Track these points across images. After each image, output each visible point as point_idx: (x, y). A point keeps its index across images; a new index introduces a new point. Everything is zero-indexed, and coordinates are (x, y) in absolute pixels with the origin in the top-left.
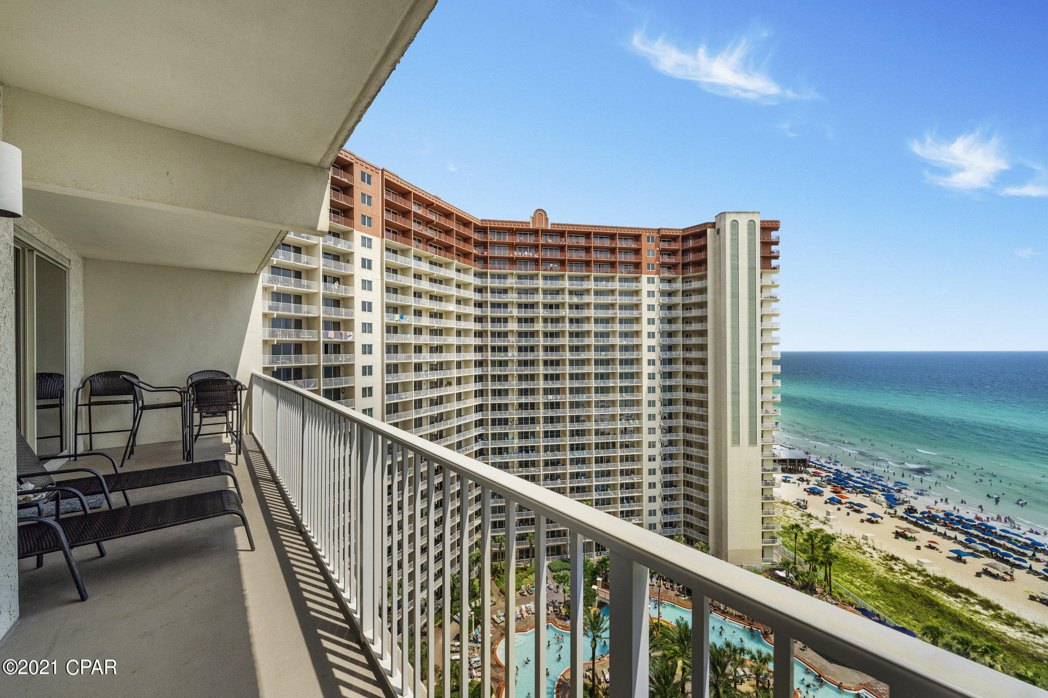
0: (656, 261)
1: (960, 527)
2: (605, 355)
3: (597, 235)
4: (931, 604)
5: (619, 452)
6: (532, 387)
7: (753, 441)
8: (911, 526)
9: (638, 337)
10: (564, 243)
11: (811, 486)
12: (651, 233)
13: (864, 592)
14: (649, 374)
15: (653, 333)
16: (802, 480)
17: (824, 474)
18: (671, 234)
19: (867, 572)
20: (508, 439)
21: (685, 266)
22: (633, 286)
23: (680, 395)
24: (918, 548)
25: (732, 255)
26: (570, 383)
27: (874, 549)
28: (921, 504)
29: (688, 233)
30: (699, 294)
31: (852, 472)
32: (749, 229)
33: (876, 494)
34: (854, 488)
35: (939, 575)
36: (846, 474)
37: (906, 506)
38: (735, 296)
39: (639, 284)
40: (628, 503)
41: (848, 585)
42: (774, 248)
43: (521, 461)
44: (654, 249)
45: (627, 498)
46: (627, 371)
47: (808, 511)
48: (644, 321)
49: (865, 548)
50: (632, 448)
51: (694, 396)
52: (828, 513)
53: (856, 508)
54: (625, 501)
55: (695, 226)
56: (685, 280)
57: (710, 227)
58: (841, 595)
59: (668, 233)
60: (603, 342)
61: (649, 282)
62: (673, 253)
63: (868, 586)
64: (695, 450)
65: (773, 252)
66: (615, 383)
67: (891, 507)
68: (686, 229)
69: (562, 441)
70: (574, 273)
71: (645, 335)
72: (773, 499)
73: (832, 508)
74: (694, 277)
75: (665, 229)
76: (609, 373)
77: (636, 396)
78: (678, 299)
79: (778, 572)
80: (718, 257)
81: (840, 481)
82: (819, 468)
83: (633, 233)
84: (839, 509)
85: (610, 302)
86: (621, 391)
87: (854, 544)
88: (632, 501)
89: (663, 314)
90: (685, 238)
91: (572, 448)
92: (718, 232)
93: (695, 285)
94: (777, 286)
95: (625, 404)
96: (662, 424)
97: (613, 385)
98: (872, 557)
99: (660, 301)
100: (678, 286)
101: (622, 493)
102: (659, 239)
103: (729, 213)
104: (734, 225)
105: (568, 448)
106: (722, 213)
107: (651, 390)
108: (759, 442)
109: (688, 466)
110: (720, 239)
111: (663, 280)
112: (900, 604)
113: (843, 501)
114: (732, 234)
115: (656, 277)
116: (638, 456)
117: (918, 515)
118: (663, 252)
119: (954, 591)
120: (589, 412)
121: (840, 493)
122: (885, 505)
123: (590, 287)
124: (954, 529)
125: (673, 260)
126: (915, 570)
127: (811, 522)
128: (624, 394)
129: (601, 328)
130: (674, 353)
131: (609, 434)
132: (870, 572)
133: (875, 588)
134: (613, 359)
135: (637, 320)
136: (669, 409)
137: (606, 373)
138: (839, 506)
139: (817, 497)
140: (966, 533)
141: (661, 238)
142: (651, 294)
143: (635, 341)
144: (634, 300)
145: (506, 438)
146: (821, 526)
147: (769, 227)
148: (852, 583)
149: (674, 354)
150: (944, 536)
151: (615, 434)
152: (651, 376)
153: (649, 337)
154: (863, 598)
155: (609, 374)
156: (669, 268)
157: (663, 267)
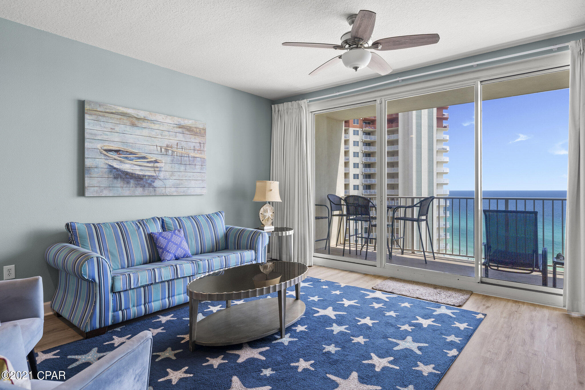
38: (419, 146)
61: (354, 134)
65: (444, 115)
89: (364, 160)
99: (363, 150)
111: (365, 133)
115: (360, 130)
142: (356, 143)
156: (369, 123)
157: (364, 122)
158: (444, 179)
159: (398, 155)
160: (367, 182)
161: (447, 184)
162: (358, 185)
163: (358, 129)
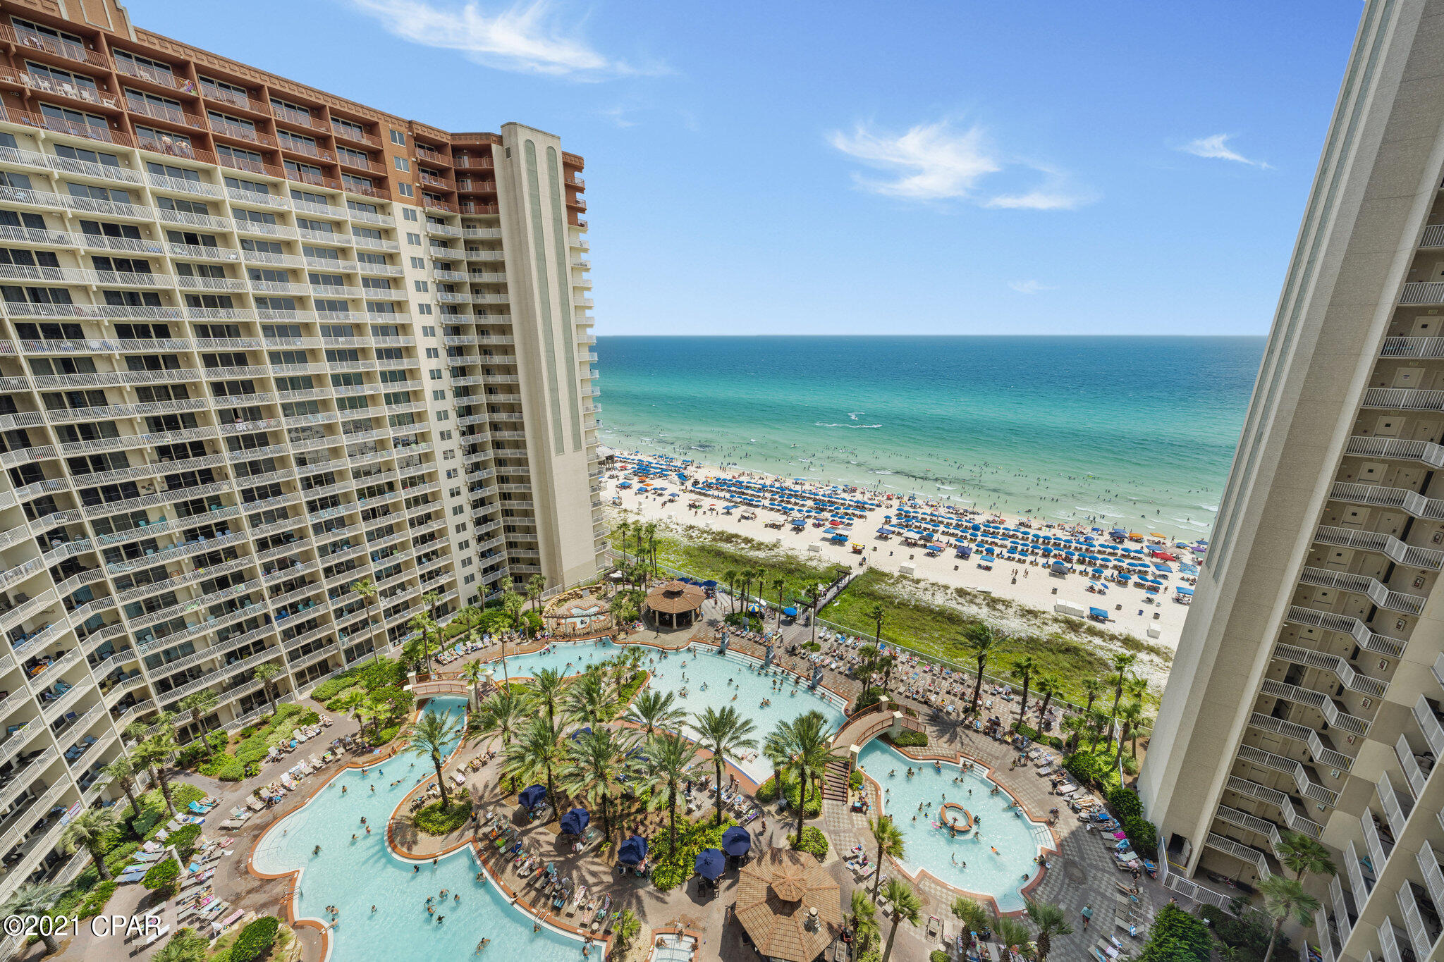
0: (413, 181)
1: (725, 487)
2: (346, 342)
3: (277, 97)
4: (719, 554)
5: (403, 495)
6: (187, 411)
7: (577, 446)
8: (697, 497)
9: (402, 311)
10: (194, 94)
11: (621, 481)
12: (397, 126)
14: (432, 371)
15: (428, 306)
16: (612, 477)
17: (629, 466)
18: (432, 136)
19: (676, 546)
20: (148, 522)
21: (463, 198)
22: (379, 221)
23: (481, 398)
24: (704, 513)
25: (531, 195)
26: (282, 397)
27: (677, 524)
28: (701, 476)
29: (460, 143)
30: (489, 249)
31: (650, 459)
32: (549, 160)
33: (671, 475)
34: (655, 474)
35: (720, 530)
36: (647, 462)
37: (692, 480)
38: (541, 257)
39: (389, 218)
40: (429, 560)
41: (666, 563)
42: (579, 196)
43: (198, 557)
44: (406, 157)
45: (426, 555)
46: (393, 368)
47: (623, 507)
48: (409, 285)
49: (672, 526)
50: (421, 485)
51: (501, 398)
52: (640, 504)
53: (659, 492)
54: (424, 560)
55: (471, 134)
56: (467, 224)
57: (494, 142)
58: (664, 574)
59: (426, 134)
60: (338, 318)
62: (440, 172)
63: (679, 558)
64: (511, 469)
65: (577, 202)
66: (375, 389)
67: (683, 484)
68: (456, 134)
69: (288, 501)
70: (236, 171)
71: (414, 308)
72: (601, 504)
73: (641, 498)
74: (479, 221)
75: (421, 125)
77: (416, 407)
78: (460, 253)
79: (612, 575)
80: (511, 194)
81: (643, 471)
82: (624, 462)
83: (363, 116)
84: (647, 497)
85: (336, 244)
86: (389, 403)
87: (663, 525)
88: (434, 557)
89: (439, 275)
90: (457, 151)
91: (312, 507)
92: (508, 153)
93: (481, 233)
94: (586, 251)
95: (399, 420)
96: (463, 443)
97: (372, 392)
98: (677, 532)
99: (432, 254)
100: (457, 231)
101: (417, 551)
102: (413, 141)
103: (521, 126)
104: (530, 149)
105: (305, 508)
106: (511, 123)
107: (439, 395)
108: (584, 446)
109: (505, 491)
110: (512, 167)
111: (430, 217)
112: (701, 563)
113: (649, 488)
114: (528, 162)
115: (419, 210)
116: (433, 493)
117: (700, 486)
118: (423, 166)
119: (729, 538)
120: (334, 442)
121: (645, 481)
122: (678, 483)
123: (285, 208)
124: (722, 490)
125: (442, 185)
126: (706, 532)
127: (628, 516)
128: (394, 406)
129: (328, 293)
130: (462, 337)
131: (380, 471)
132: (678, 545)
133: (684, 557)
134: (363, 350)
135: (397, 282)
136: (469, 420)
137: (354, 374)
138: (646, 494)
139: (628, 490)
140: (729, 491)
141: (415, 139)
143: (399, 318)
144: (384, 246)
145: (142, 523)
146: (636, 518)
147: (572, 165)
148: (668, 560)
149: (464, 340)
150: (718, 497)
151: (389, 470)
152: (436, 375)
153: (422, 312)
155: (360, 375)
156: (437, 198)
157: (426, 194)
160: (450, 320)
161: (591, 326)
162: (433, 327)
163: (413, 207)
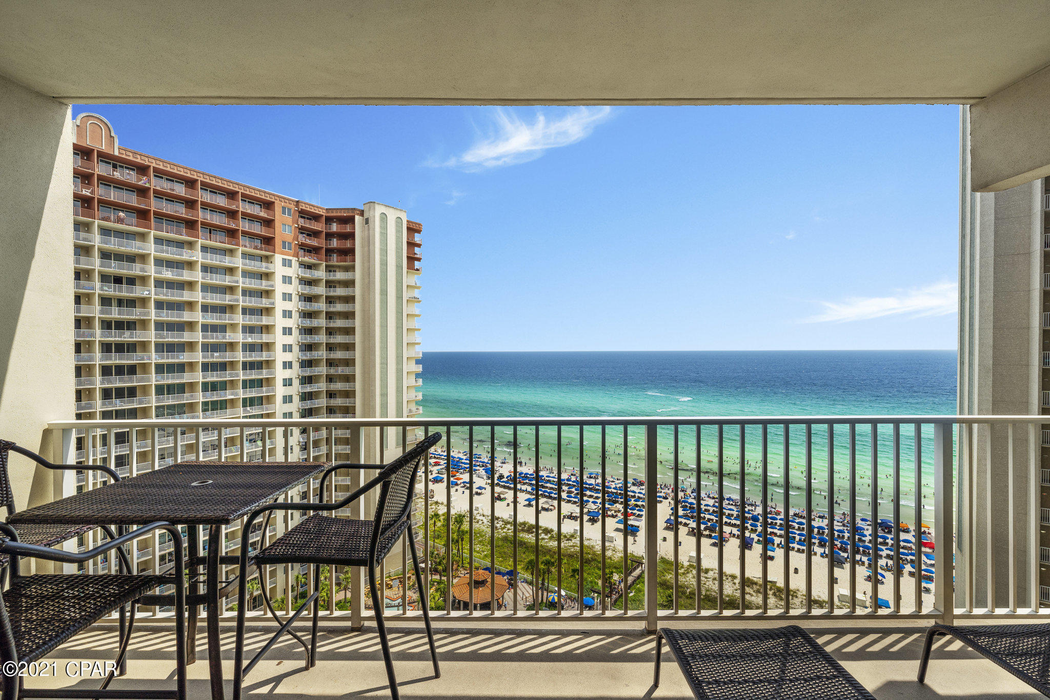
0: (294, 240)
1: (527, 481)
2: (220, 357)
3: (206, 186)
4: (520, 544)
8: (503, 490)
9: (268, 332)
10: (147, 185)
11: (434, 475)
12: (288, 204)
13: (483, 554)
14: (285, 380)
15: (290, 329)
17: (442, 462)
18: (313, 211)
19: (482, 536)
21: (329, 252)
22: (263, 267)
23: (322, 402)
24: (508, 505)
25: (381, 250)
26: (158, 400)
27: (484, 516)
28: (505, 471)
29: (332, 215)
30: (344, 287)
31: (461, 455)
32: (397, 226)
33: (479, 470)
34: (465, 469)
35: (521, 521)
36: (458, 458)
37: (498, 475)
38: (384, 293)
39: (270, 265)
42: (417, 250)
44: (291, 224)
46: (253, 377)
48: (278, 313)
49: (478, 517)
51: (339, 402)
52: (450, 497)
53: (467, 486)
55: (341, 209)
56: (329, 269)
57: (358, 214)
59: (308, 209)
60: (217, 338)
61: (284, 265)
62: (315, 234)
65: (416, 254)
66: (237, 394)
67: (489, 478)
68: (330, 209)
70: (164, 234)
71: (279, 330)
73: (452, 491)
74: (339, 267)
75: (306, 204)
76: (225, 382)
77: (267, 409)
78: (321, 290)
79: (421, 565)
80: (366, 249)
81: (455, 466)
82: (437, 458)
83: (263, 197)
84: (457, 490)
85: (227, 283)
89: (302, 306)
90: (329, 220)
92: (367, 221)
93: (340, 276)
94: (419, 288)
96: (301, 440)
97: (232, 397)
98: (483, 523)
99: (299, 290)
100: (321, 274)
102: (298, 214)
103: (379, 204)
104: (384, 218)
106: (371, 202)
107: (288, 399)
110: (369, 230)
111: (302, 264)
112: (505, 553)
113: (459, 482)
114: (381, 227)
115: (294, 259)
117: (505, 480)
118: (302, 230)
119: (531, 529)
121: (455, 476)
122: (485, 477)
123: (194, 258)
125: (314, 242)
126: (509, 523)
127: (439, 508)
128: (248, 408)
129: (213, 319)
130: (315, 353)
132: (484, 535)
134: (232, 363)
135: (268, 311)
137: (221, 382)
138: (457, 487)
139: (440, 484)
140: (531, 484)
141: (300, 212)
142: (287, 280)
143: (265, 338)
144: (264, 285)
146: (446, 509)
147: (414, 229)
149: (315, 355)
150: (521, 490)
152: (288, 383)
153: (284, 333)
154: (483, 559)
156: (309, 251)
157: (301, 249)
158: (417, 337)
159: (354, 302)
160: (306, 339)
161: (418, 344)
162: (292, 345)
163: (290, 258)
